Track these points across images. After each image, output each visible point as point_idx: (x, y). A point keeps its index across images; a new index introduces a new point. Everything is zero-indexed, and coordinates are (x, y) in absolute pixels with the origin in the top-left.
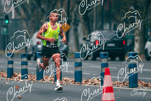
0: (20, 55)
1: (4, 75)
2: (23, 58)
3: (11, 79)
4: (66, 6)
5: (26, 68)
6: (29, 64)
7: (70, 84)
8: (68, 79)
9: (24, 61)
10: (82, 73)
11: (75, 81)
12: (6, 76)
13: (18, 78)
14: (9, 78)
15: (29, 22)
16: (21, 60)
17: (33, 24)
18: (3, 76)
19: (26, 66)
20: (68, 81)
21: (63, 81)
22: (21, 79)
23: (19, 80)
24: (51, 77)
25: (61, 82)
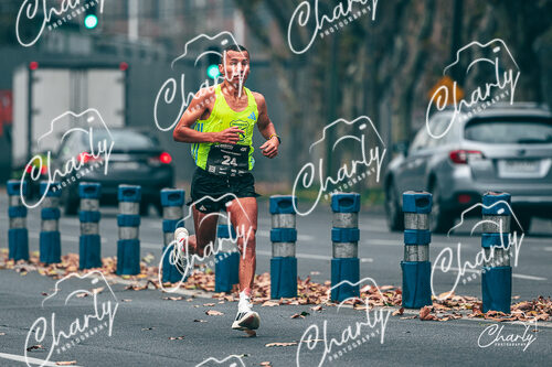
0: (268, 205)
1: (203, 280)
2: (278, 213)
3: (230, 298)
4: (450, 11)
5: (289, 253)
6: (300, 237)
7: (465, 317)
8: (458, 298)
9: (282, 225)
10: (513, 275)
11: (483, 309)
12: (212, 284)
13: (257, 294)
14: (223, 294)
15: (303, 74)
16: (269, 221)
17: (318, 83)
18: (198, 287)
19: (290, 245)
20: (457, 305)
21: (435, 304)
22: (269, 297)
23: (261, 299)
24: (386, 291)
25: (427, 312)
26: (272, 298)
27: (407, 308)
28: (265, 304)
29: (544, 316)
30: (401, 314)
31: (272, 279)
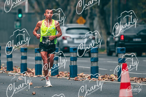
0: (34, 51)
1: (17, 70)
2: (37, 53)
3: (24, 75)
5: (40, 63)
9: (38, 56)
10: (99, 69)
11: (91, 77)
12: (20, 71)
13: (32, 74)
16: (34, 55)
18: (16, 72)
19: (40, 61)
20: (84, 77)
21: (78, 76)
22: (35, 75)
23: (33, 75)
24: (66, 73)
25: (76, 78)
26: (36, 75)
27: (71, 77)
28: (34, 77)
29: (107, 79)
30: (69, 79)
31: (35, 70)
